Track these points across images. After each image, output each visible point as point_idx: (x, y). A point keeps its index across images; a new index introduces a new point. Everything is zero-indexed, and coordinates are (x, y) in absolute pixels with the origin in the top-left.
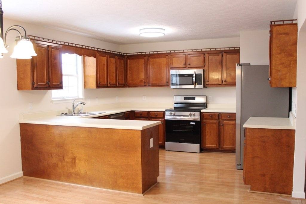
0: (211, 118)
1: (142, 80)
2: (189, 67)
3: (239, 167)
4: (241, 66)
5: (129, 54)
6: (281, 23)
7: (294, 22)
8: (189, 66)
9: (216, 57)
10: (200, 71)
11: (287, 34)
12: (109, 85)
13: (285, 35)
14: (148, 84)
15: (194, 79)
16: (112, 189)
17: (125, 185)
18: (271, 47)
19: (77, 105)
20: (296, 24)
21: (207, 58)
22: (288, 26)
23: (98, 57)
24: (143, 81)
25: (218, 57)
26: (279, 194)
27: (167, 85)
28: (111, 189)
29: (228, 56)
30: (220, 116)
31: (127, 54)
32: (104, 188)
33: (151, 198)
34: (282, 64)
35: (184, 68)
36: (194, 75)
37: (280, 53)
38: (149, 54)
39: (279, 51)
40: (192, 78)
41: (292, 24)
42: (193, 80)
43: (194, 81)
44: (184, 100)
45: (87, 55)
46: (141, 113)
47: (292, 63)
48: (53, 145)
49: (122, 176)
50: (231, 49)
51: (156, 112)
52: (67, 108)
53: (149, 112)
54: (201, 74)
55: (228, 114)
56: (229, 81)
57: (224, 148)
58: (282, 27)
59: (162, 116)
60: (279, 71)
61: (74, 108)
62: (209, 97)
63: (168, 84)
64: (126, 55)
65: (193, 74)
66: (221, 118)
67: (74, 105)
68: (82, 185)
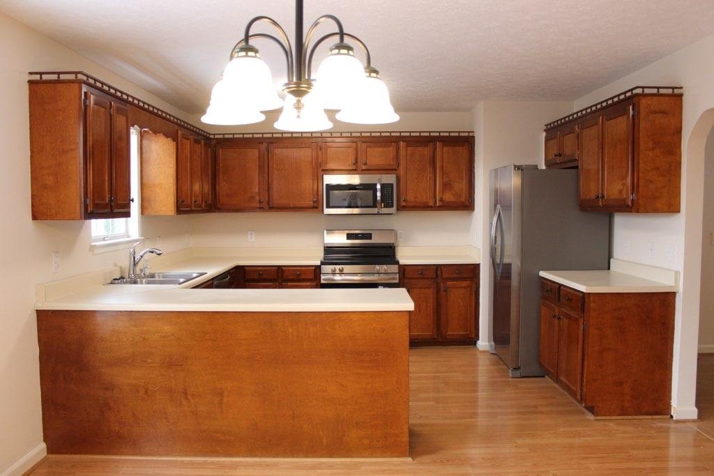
0: (419, 276)
1: (255, 195)
2: (363, 170)
3: (518, 373)
4: (522, 170)
5: (221, 136)
6: (655, 91)
7: (676, 91)
8: (364, 167)
9: (421, 149)
10: (390, 179)
11: (664, 113)
12: (193, 208)
13: (661, 115)
14: (269, 204)
15: (379, 194)
16: (331, 457)
17: (366, 442)
18: (636, 136)
19: (142, 257)
20: (681, 96)
21: (402, 151)
22: (667, 98)
23: (179, 140)
24: (258, 198)
25: (427, 151)
26: (650, 417)
27: (314, 207)
28: (326, 457)
29: (446, 149)
30: (439, 273)
31: (216, 137)
32: (307, 457)
33: (435, 462)
34: (657, 169)
35: (352, 170)
36: (379, 187)
37: (653, 149)
38: (270, 138)
39: (651, 145)
40: (371, 192)
41: (673, 95)
42: (375, 196)
43: (379, 198)
44: (348, 239)
45: (164, 134)
46: (261, 270)
47: (672, 168)
48: (151, 363)
49: (357, 423)
50: (452, 134)
51: (296, 268)
52: (116, 265)
53: (279, 267)
54: (392, 184)
55: (455, 267)
56: (448, 200)
57: (448, 337)
58: (656, 98)
59: (312, 276)
60: (651, 182)
61: (135, 264)
62: (399, 232)
63: (316, 205)
64: (214, 139)
65: (376, 184)
66: (442, 275)
67: (134, 257)
68: (243, 456)
